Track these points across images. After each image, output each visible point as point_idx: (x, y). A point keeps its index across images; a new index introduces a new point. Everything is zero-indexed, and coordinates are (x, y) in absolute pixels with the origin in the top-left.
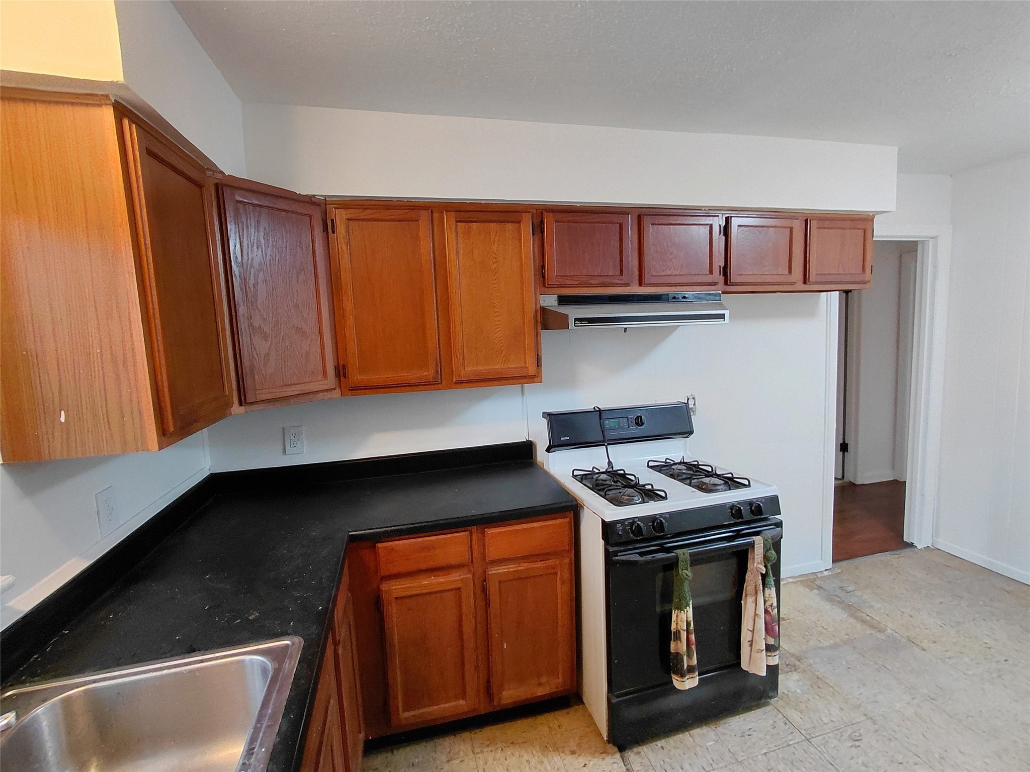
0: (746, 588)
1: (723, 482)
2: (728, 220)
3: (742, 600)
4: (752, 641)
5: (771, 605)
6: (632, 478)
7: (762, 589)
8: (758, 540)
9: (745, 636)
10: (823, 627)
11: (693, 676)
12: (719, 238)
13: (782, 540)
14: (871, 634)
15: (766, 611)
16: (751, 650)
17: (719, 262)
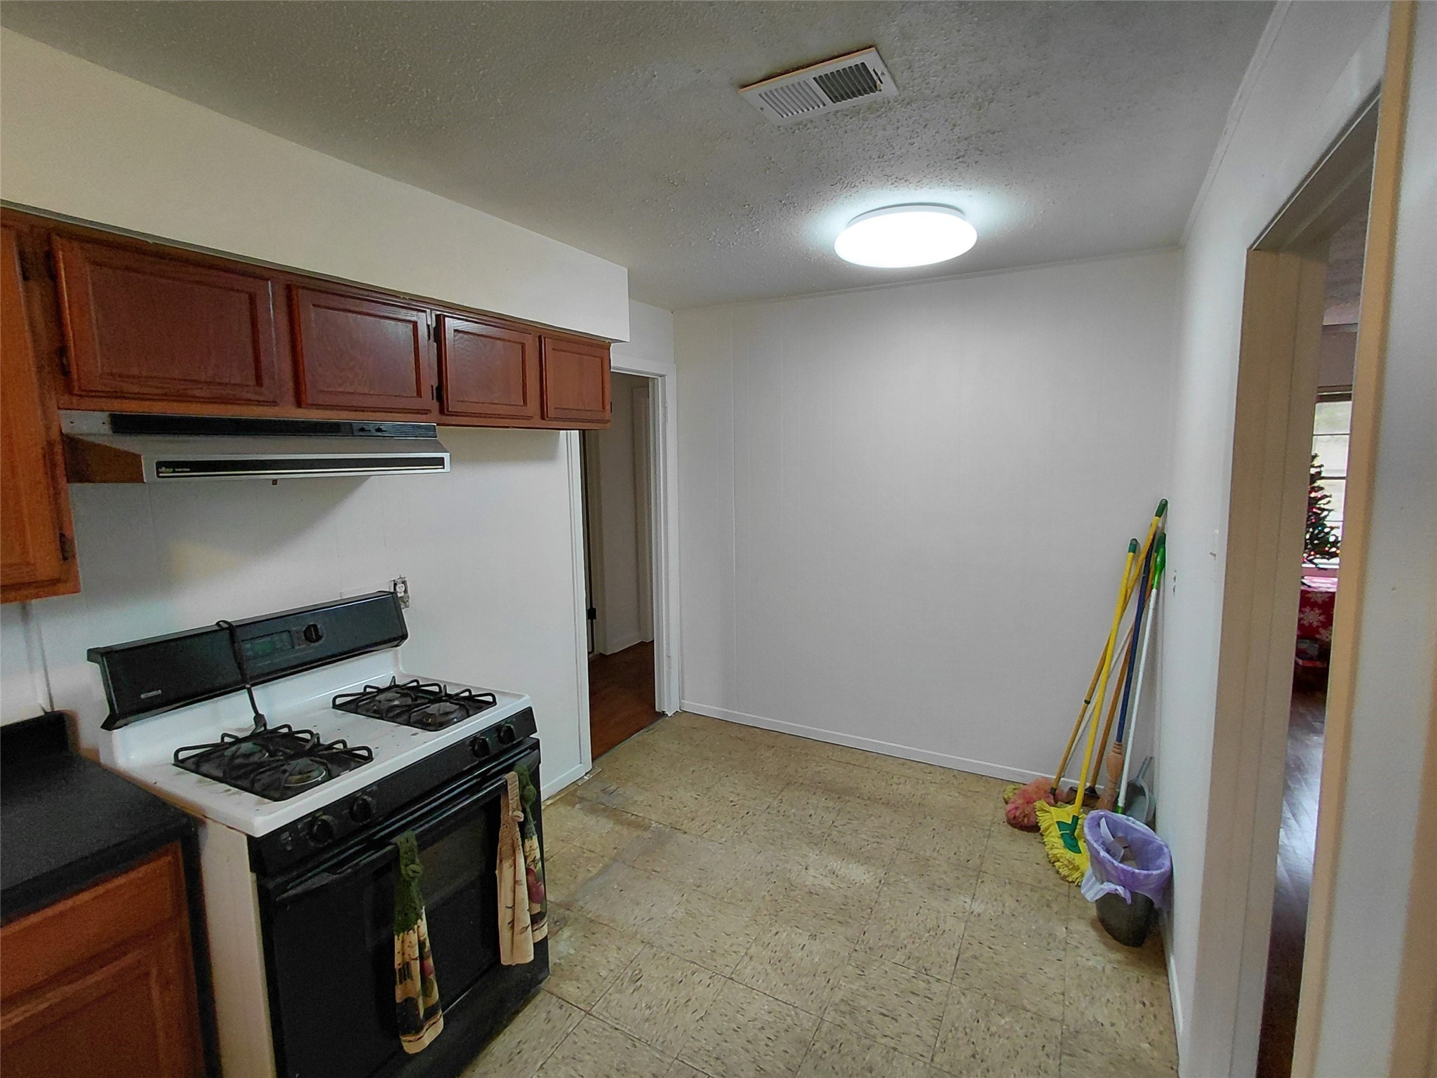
0: (501, 849)
1: (458, 707)
2: (440, 320)
3: (495, 869)
4: (513, 921)
5: (534, 860)
6: (307, 736)
7: (520, 843)
8: (511, 777)
9: (504, 916)
10: (590, 851)
11: (435, 1020)
12: (429, 344)
13: (540, 765)
14: (638, 837)
15: (528, 871)
16: (513, 933)
17: (430, 380)
